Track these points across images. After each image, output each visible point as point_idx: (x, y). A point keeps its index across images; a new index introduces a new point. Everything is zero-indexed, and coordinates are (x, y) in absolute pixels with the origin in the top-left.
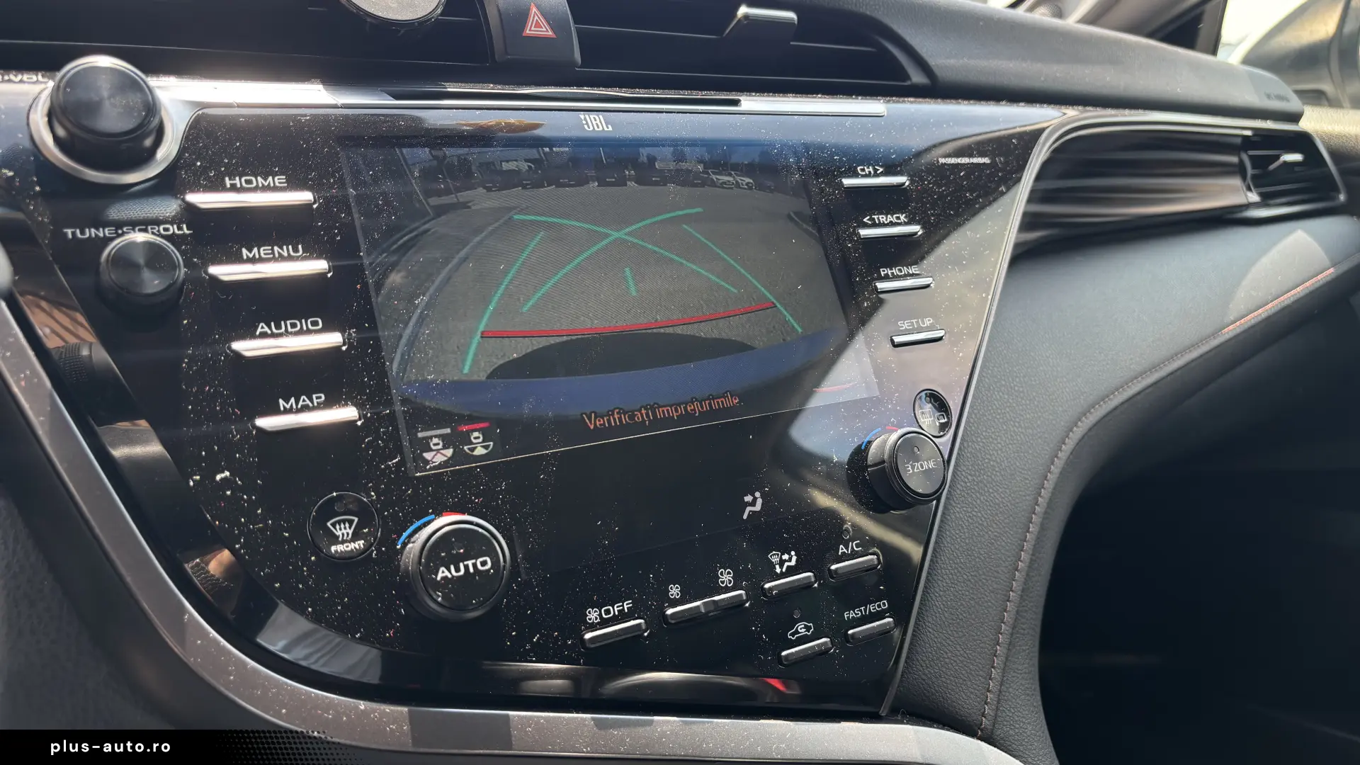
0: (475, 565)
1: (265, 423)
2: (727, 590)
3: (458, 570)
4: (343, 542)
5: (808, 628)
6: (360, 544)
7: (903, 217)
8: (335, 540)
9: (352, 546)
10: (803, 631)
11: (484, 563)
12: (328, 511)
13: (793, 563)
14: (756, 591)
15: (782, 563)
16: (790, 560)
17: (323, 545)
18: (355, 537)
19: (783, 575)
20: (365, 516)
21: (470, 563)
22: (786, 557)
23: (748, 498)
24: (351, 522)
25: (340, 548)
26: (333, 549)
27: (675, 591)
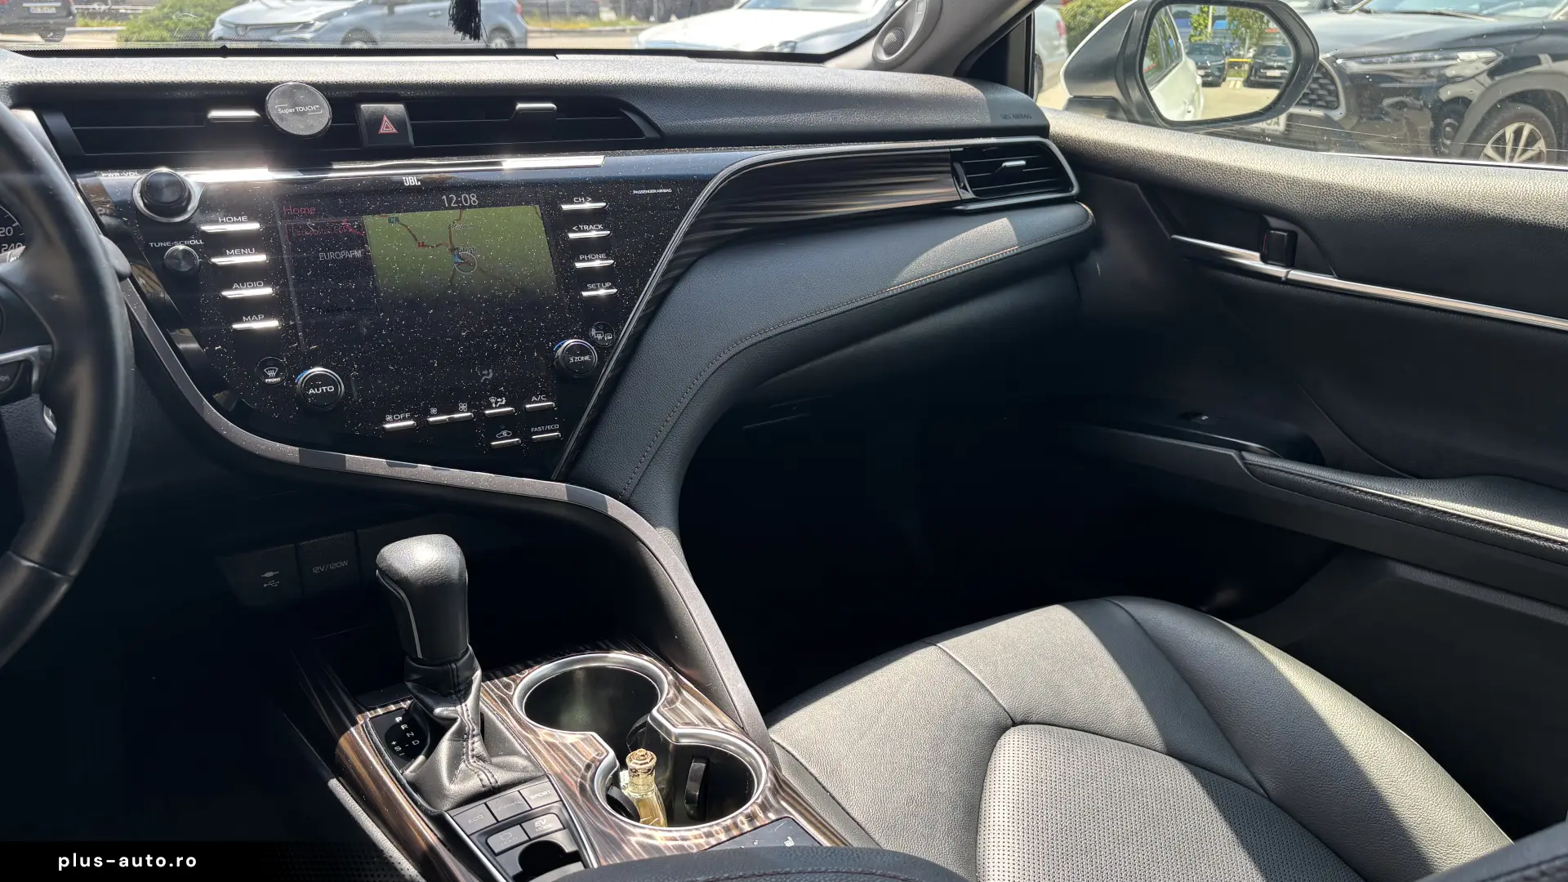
0: (326, 389)
1: (236, 326)
2: (463, 412)
3: (318, 390)
4: (271, 378)
5: (508, 434)
6: (278, 379)
7: (600, 227)
8: (268, 377)
9: (275, 380)
10: (506, 435)
11: (331, 389)
12: (264, 365)
13: (503, 403)
14: (480, 415)
15: (496, 402)
16: (502, 401)
17: (262, 378)
18: (276, 377)
19: (496, 408)
20: (281, 368)
21: (324, 388)
22: (499, 400)
23: (485, 372)
24: (275, 370)
25: (270, 380)
26: (267, 380)
27: (434, 411)
